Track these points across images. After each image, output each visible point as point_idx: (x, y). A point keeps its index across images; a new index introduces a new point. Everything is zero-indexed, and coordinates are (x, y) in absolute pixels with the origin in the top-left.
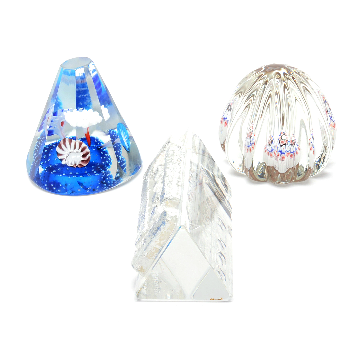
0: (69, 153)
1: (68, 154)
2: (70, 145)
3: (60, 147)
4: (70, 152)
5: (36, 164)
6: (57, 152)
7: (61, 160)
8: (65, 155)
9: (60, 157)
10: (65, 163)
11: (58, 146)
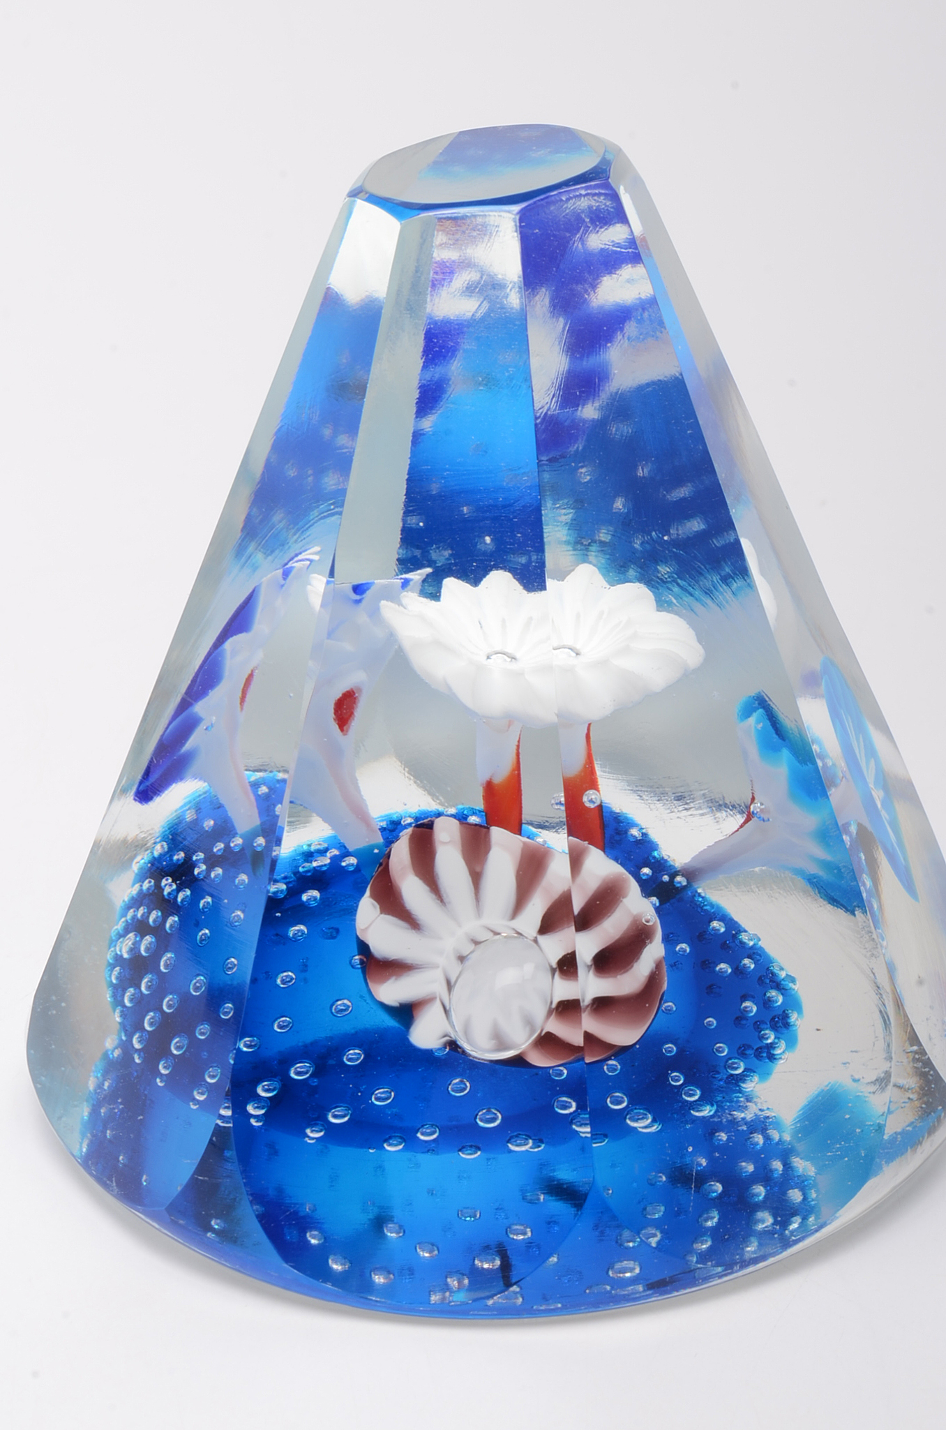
0: (467, 948)
1: (462, 959)
2: (476, 878)
3: (391, 902)
4: (476, 943)
5: (137, 1046)
6: (364, 948)
7: (406, 1013)
8: (436, 966)
9: (391, 992)
10: (440, 1032)
11: (374, 896)
